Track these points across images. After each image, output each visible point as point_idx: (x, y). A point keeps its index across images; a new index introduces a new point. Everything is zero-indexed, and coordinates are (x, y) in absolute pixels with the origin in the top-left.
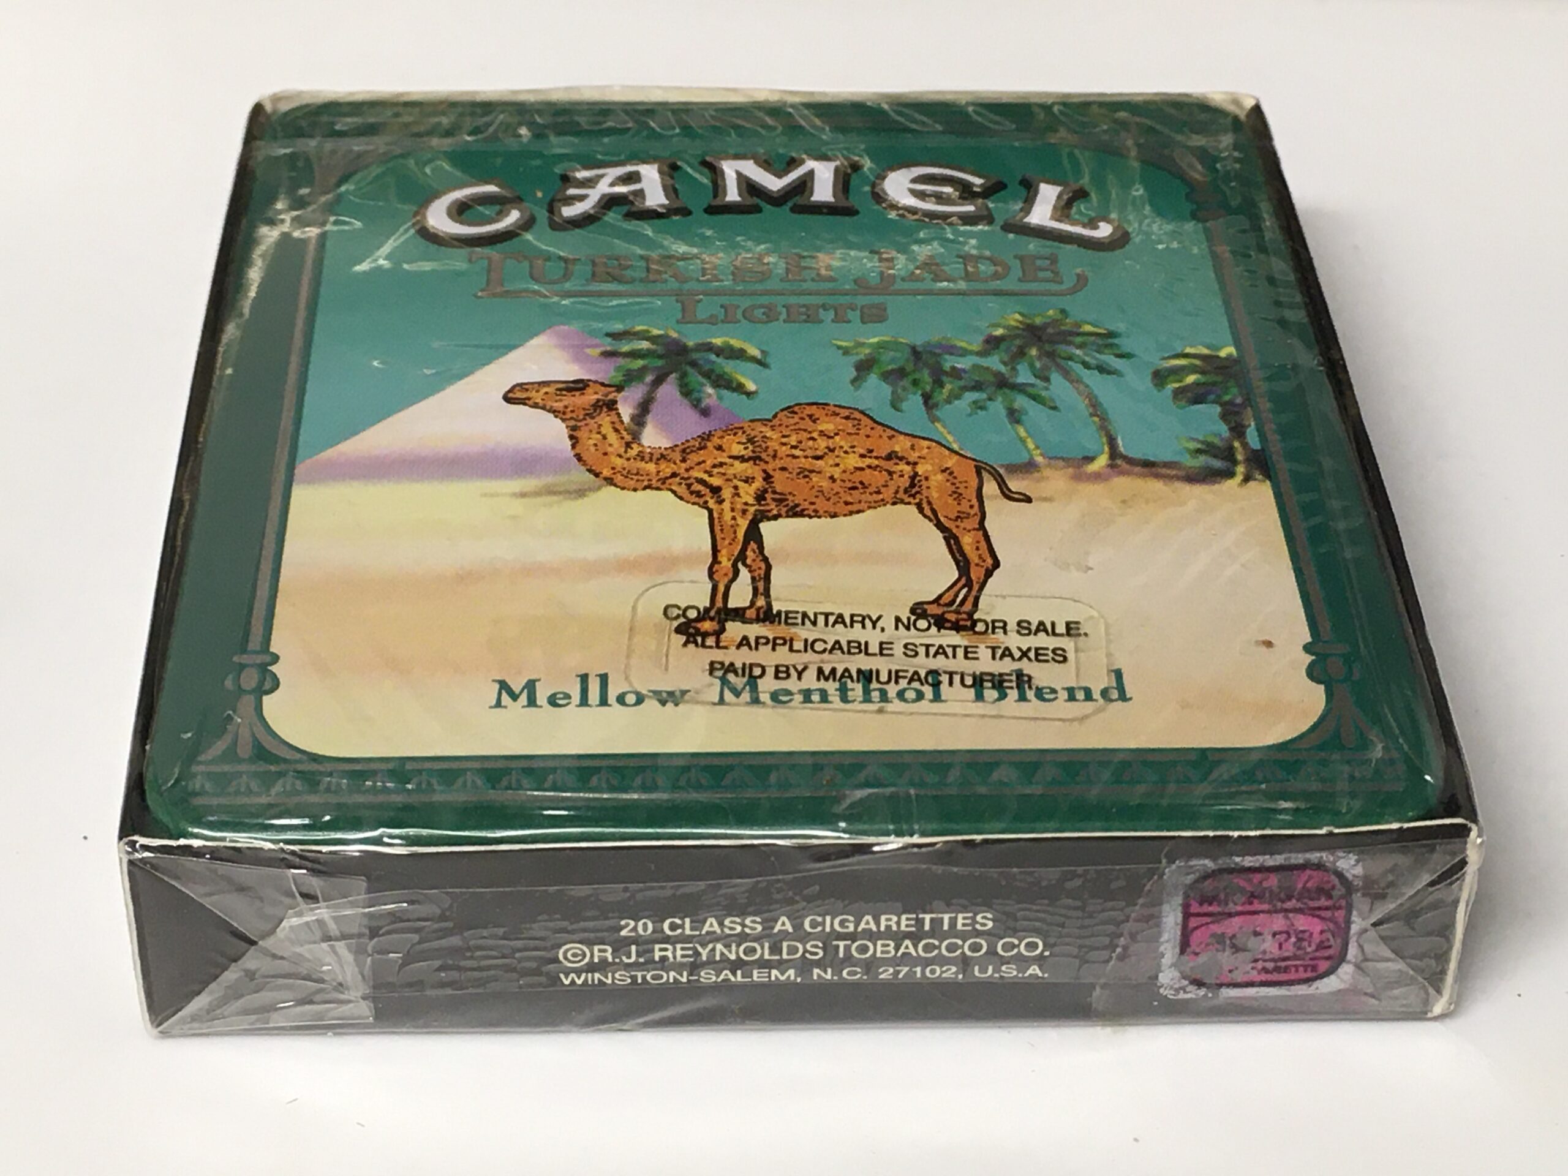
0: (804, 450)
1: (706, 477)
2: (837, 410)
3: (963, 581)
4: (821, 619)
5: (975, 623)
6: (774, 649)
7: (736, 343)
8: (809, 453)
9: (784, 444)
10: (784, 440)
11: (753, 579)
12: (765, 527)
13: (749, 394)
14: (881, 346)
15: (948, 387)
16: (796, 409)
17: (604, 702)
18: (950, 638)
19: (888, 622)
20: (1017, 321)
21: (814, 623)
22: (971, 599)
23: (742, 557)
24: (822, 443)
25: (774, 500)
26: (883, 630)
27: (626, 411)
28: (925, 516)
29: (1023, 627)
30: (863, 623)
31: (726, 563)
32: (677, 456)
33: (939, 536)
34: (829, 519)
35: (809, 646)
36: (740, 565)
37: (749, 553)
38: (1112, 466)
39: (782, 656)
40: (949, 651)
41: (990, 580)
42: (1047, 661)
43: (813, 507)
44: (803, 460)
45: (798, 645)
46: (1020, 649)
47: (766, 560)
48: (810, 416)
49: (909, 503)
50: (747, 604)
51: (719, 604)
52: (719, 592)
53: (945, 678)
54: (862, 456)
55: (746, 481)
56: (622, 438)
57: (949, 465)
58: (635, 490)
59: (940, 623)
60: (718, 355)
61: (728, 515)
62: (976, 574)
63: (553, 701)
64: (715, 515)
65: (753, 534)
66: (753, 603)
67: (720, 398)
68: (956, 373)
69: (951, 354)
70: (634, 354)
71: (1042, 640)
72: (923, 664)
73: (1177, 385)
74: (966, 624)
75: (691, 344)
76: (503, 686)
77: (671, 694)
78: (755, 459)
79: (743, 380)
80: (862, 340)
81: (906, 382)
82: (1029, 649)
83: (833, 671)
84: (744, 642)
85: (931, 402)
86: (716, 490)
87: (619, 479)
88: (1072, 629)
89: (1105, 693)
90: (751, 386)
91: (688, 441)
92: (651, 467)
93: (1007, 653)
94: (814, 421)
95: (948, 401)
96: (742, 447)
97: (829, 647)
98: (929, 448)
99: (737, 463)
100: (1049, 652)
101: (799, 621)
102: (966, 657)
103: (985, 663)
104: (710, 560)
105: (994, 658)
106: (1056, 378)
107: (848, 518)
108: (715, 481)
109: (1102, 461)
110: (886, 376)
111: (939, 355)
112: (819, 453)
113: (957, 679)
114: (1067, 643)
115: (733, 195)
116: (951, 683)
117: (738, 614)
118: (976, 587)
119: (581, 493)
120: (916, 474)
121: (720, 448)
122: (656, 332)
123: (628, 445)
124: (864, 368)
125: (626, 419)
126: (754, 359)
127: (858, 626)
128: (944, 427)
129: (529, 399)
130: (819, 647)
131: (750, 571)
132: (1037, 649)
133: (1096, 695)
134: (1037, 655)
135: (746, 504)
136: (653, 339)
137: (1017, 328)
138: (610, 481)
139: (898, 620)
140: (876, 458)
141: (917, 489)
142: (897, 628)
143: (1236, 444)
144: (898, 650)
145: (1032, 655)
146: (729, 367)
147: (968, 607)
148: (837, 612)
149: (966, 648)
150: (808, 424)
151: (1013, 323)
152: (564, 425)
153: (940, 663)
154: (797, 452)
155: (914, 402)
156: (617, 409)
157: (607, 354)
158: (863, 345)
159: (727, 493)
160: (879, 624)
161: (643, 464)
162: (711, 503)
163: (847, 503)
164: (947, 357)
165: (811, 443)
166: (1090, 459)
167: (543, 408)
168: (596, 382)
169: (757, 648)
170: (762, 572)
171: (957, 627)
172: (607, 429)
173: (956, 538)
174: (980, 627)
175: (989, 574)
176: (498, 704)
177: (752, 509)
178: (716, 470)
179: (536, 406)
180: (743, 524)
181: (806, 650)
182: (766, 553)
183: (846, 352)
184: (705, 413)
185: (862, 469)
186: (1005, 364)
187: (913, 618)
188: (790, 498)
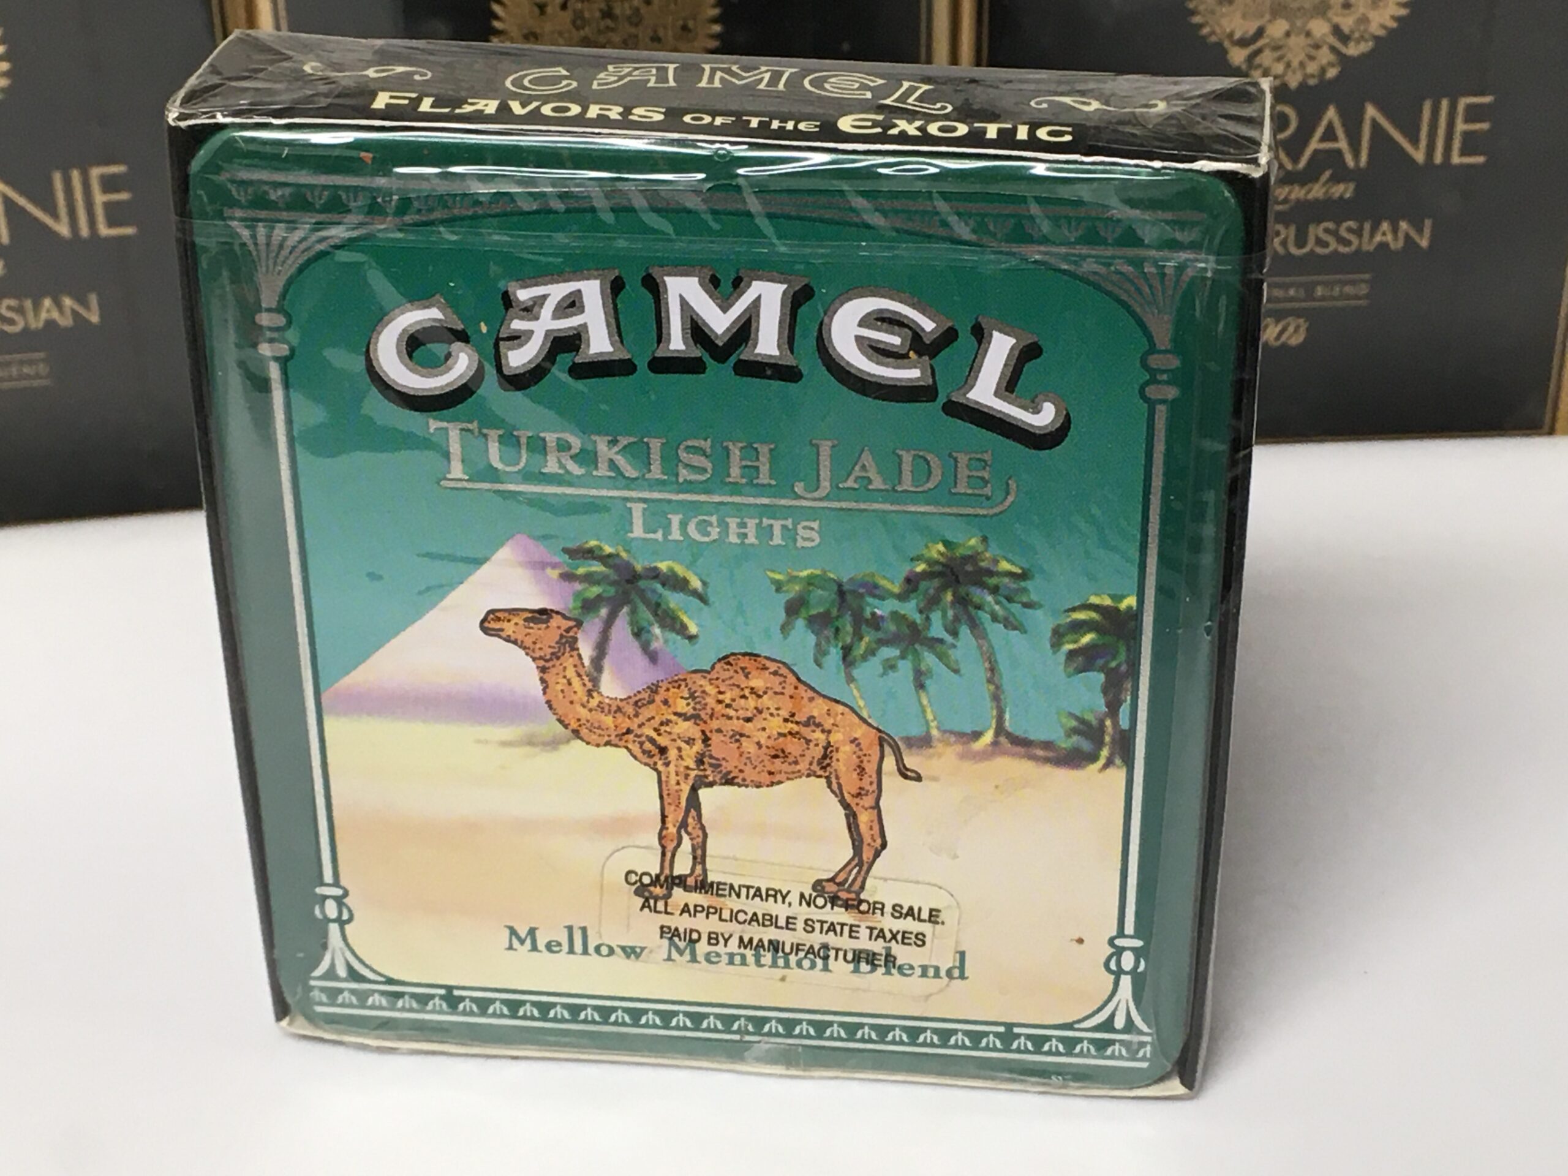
0: (737, 711)
1: (654, 735)
2: (768, 664)
3: (856, 861)
4: (744, 891)
5: (861, 902)
6: (707, 917)
7: (680, 570)
8: (742, 714)
9: (720, 702)
10: (721, 697)
11: (693, 846)
12: (703, 793)
13: (691, 638)
14: (810, 581)
15: (866, 639)
16: (731, 659)
17: (585, 952)
18: (839, 915)
19: (794, 898)
20: (939, 552)
21: (738, 895)
22: (860, 879)
23: (684, 825)
24: (752, 702)
25: (711, 765)
26: (790, 904)
27: (586, 650)
28: (833, 792)
29: (898, 912)
30: (775, 896)
31: (672, 830)
32: (630, 710)
33: (841, 812)
34: (755, 789)
35: (734, 916)
36: (683, 832)
37: (690, 820)
38: (995, 743)
39: (712, 924)
40: (838, 928)
41: (878, 860)
42: (910, 944)
43: (741, 776)
44: (735, 721)
45: (726, 915)
46: (891, 931)
47: (703, 828)
48: (743, 669)
49: (820, 776)
50: (688, 872)
51: (667, 872)
52: (667, 855)
53: (832, 953)
54: (786, 720)
55: (687, 742)
56: (584, 685)
57: (857, 735)
58: (598, 745)
59: (834, 900)
60: (663, 585)
61: (673, 779)
62: (867, 855)
63: (549, 947)
64: (664, 778)
65: (694, 803)
66: (693, 870)
67: (666, 641)
68: (875, 622)
69: (874, 596)
70: (589, 578)
71: (909, 925)
72: (816, 939)
73: (1071, 646)
74: (853, 905)
75: (639, 567)
76: (513, 932)
77: (633, 949)
78: (695, 718)
79: (685, 619)
80: (795, 573)
81: (829, 632)
82: (898, 932)
83: (751, 940)
84: (685, 909)
85: (849, 658)
86: (663, 750)
87: (584, 732)
88: (934, 916)
89: (949, 973)
90: (693, 629)
91: (639, 692)
92: (609, 720)
93: (881, 934)
94: (747, 676)
95: (864, 658)
96: (685, 702)
97: (748, 917)
98: (842, 714)
99: (680, 720)
100: (913, 936)
101: (727, 892)
102: (851, 937)
103: (864, 943)
104: (659, 826)
105: (870, 939)
106: (964, 630)
107: (770, 789)
108: (663, 741)
109: (988, 737)
110: (811, 621)
111: (862, 596)
112: (749, 715)
113: (841, 954)
114: (926, 928)
115: (677, 342)
116: (836, 958)
117: (681, 881)
118: (865, 868)
119: (553, 744)
120: (829, 744)
121: (666, 702)
122: (608, 549)
123: (590, 693)
124: (793, 609)
125: (587, 662)
126: (695, 593)
127: (771, 899)
128: (859, 690)
129: (502, 630)
130: (741, 917)
131: (692, 839)
132: (904, 933)
133: (943, 973)
134: (903, 937)
135: (687, 768)
136: (605, 559)
137: (937, 562)
138: (576, 733)
139: (802, 896)
140: (797, 723)
141: (828, 761)
142: (800, 904)
143: (1108, 723)
144: (800, 925)
145: (899, 937)
146: (674, 600)
147: (856, 887)
148: (756, 886)
149: (851, 926)
150: (740, 679)
151: (935, 555)
152: (533, 665)
153: (831, 939)
154: (731, 712)
155: (835, 654)
156: (578, 649)
157: (568, 577)
158: (793, 579)
159: (672, 754)
160: (787, 900)
161: (602, 717)
162: (660, 767)
163: (771, 773)
164: (870, 600)
165: (743, 701)
166: (977, 735)
167: (515, 642)
168: (558, 613)
169: (695, 916)
170: (700, 840)
171: (847, 906)
172: (571, 673)
173: (855, 816)
174: (864, 907)
175: (877, 854)
176: (511, 948)
177: (693, 774)
178: (663, 729)
179: (508, 640)
180: (686, 788)
181: (731, 921)
182: (704, 822)
183: (779, 587)
184: (653, 657)
185: (784, 735)
186: (921, 612)
187: (814, 894)
188: (724, 763)
